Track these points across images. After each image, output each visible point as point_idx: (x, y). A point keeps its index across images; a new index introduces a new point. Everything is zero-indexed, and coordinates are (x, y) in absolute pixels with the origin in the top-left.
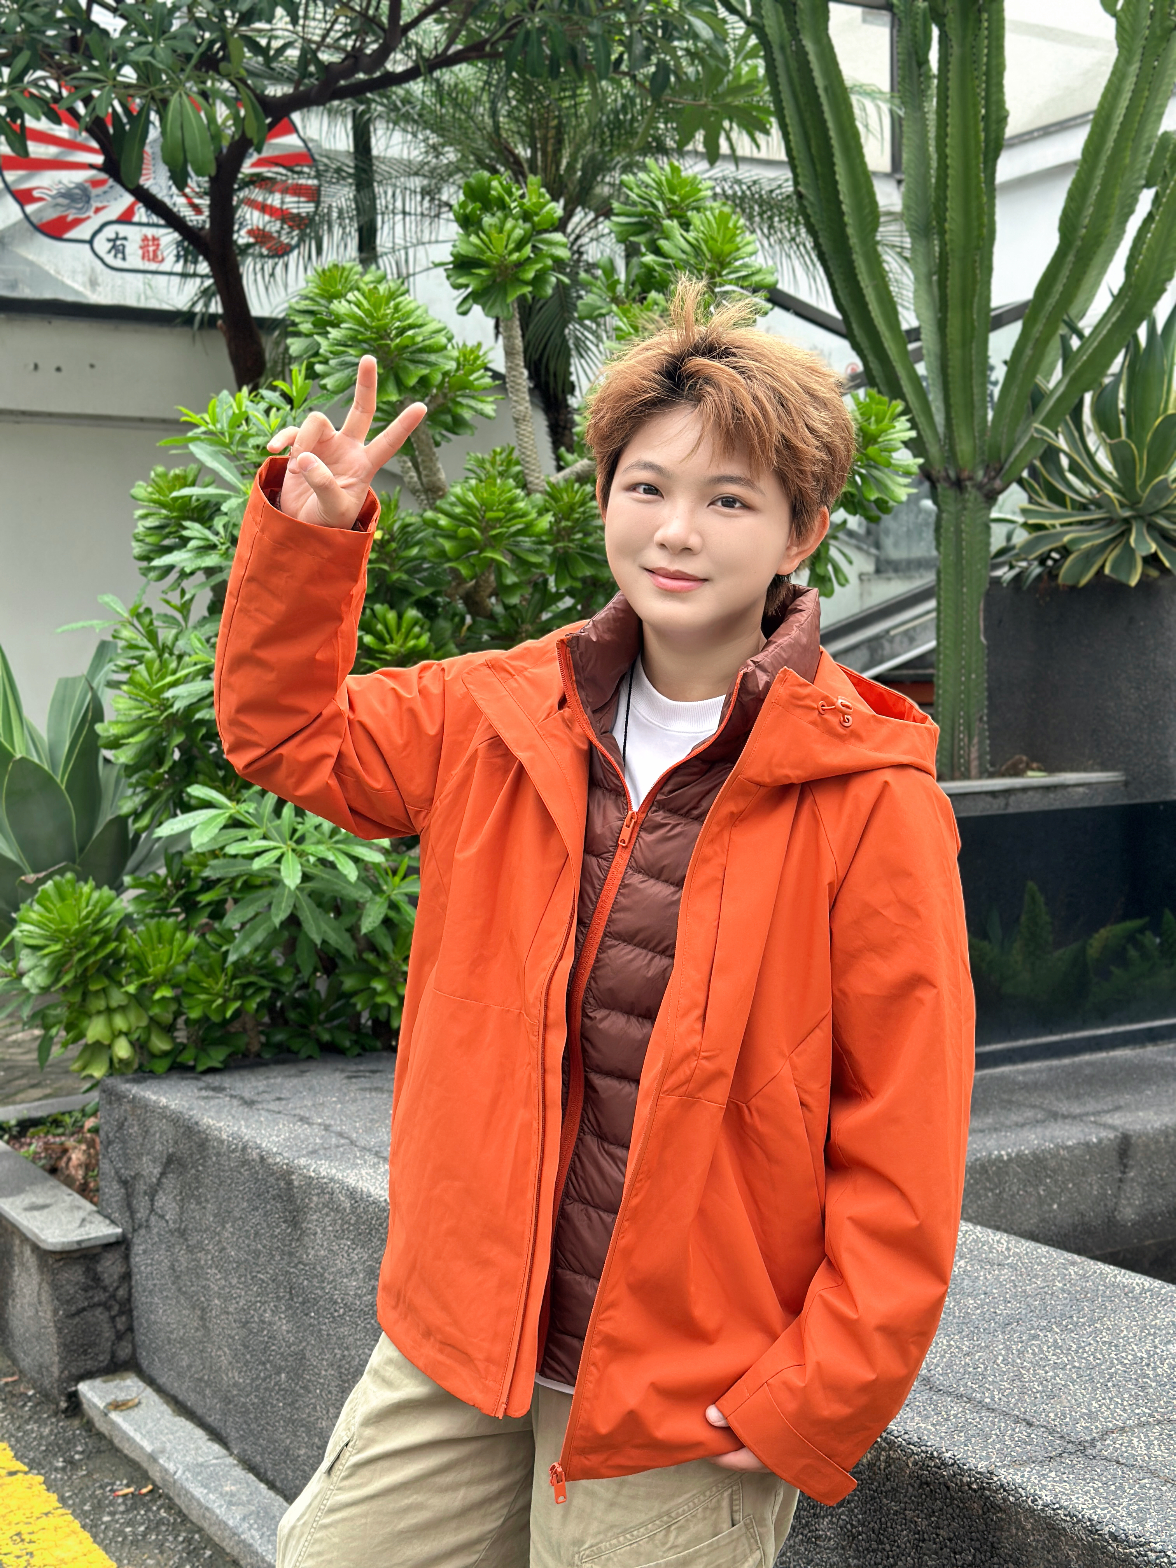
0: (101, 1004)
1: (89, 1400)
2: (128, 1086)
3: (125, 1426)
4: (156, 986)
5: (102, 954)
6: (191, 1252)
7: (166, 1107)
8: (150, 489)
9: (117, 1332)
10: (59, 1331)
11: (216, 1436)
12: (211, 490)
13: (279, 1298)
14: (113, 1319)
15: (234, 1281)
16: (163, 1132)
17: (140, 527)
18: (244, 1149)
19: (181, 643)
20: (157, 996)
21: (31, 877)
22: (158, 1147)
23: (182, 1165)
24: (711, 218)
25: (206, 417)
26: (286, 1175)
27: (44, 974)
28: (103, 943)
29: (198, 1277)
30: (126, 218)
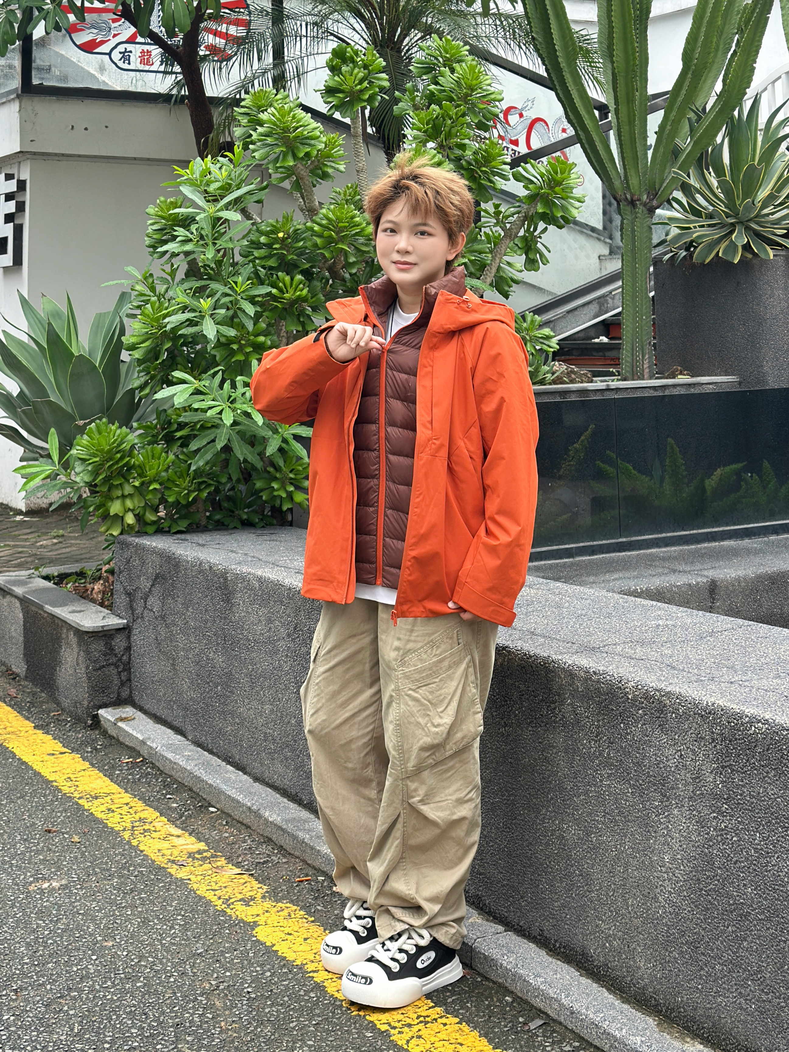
0: (119, 493)
1: (105, 719)
2: (133, 538)
3: (127, 729)
4: (150, 483)
5: (120, 464)
6: (168, 628)
7: (156, 547)
8: (156, 209)
9: (122, 681)
10: (89, 679)
11: (179, 731)
12: (190, 210)
13: (218, 644)
14: (119, 673)
15: (192, 640)
16: (153, 562)
17: (150, 230)
18: (201, 564)
19: (171, 293)
20: (151, 488)
21: (81, 422)
22: (150, 570)
23: (165, 579)
24: (466, 68)
25: (187, 171)
26: (224, 575)
27: (89, 474)
28: (122, 458)
29: (171, 641)
30: (131, 40)
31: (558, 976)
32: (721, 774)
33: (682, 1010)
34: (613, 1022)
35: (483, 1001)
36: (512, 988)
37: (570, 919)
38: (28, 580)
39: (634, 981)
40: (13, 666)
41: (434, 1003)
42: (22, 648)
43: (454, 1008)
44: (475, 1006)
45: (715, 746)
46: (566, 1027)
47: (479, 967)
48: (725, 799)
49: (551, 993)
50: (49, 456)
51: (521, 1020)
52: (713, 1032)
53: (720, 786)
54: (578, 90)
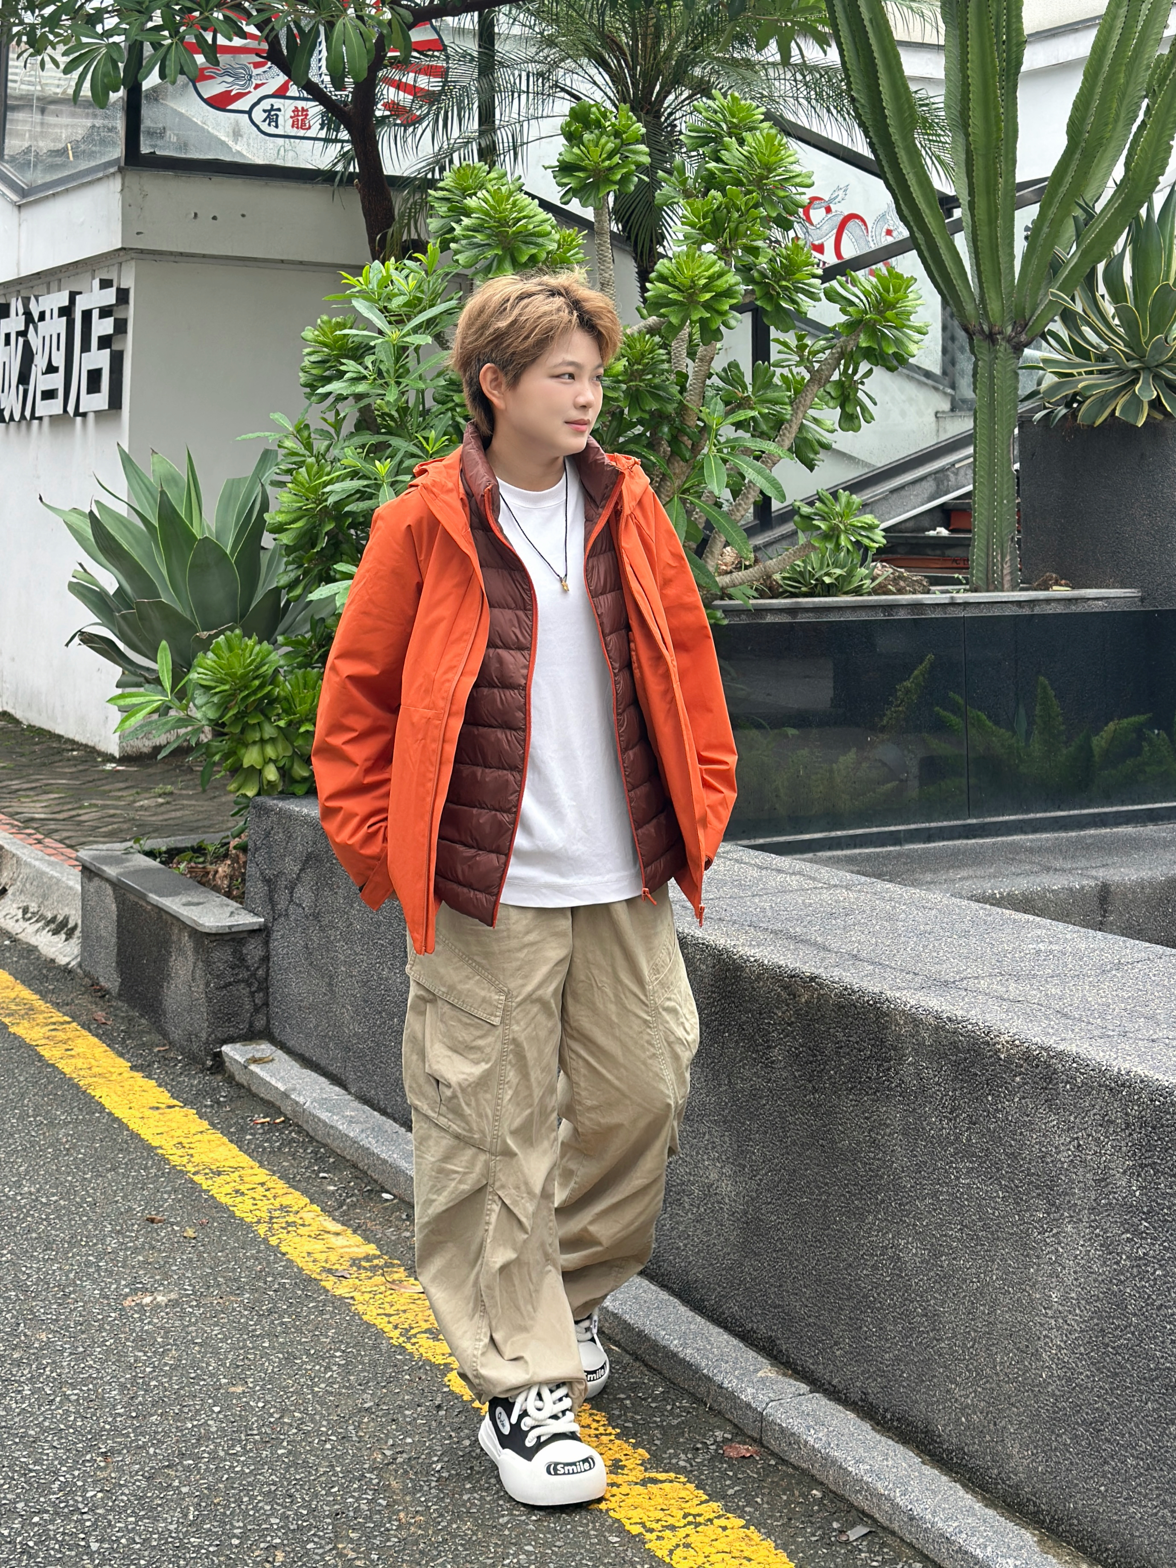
0: (257, 736)
1: (231, 1059)
2: (275, 802)
3: (262, 1074)
4: (301, 723)
5: (259, 695)
6: (323, 931)
7: (308, 815)
8: (316, 333)
9: (255, 1005)
10: (209, 1001)
11: (336, 1080)
12: (364, 333)
13: (395, 957)
14: (252, 994)
15: (358, 950)
16: (304, 836)
17: (306, 363)
19: (335, 452)
20: (302, 730)
21: (205, 634)
22: (299, 848)
23: (320, 861)
24: (761, 138)
25: (360, 279)
27: (214, 708)
28: (261, 686)
29: (328, 951)
30: (280, 93)
31: (890, 1463)
32: (1139, 1175)
33: (1076, 1522)
34: (973, 1535)
35: (779, 1496)
36: (821, 1477)
37: (907, 1379)
38: (124, 856)
39: (1003, 1475)
40: (101, 979)
41: (709, 1495)
42: (114, 953)
43: (738, 1505)
44: (768, 1503)
45: (1131, 1134)
46: (902, 1540)
47: (773, 1445)
48: (1144, 1213)
49: (880, 1487)
50: (157, 681)
51: (835, 1525)
52: (1122, 1556)
53: (1137, 1193)
54: (916, 174)
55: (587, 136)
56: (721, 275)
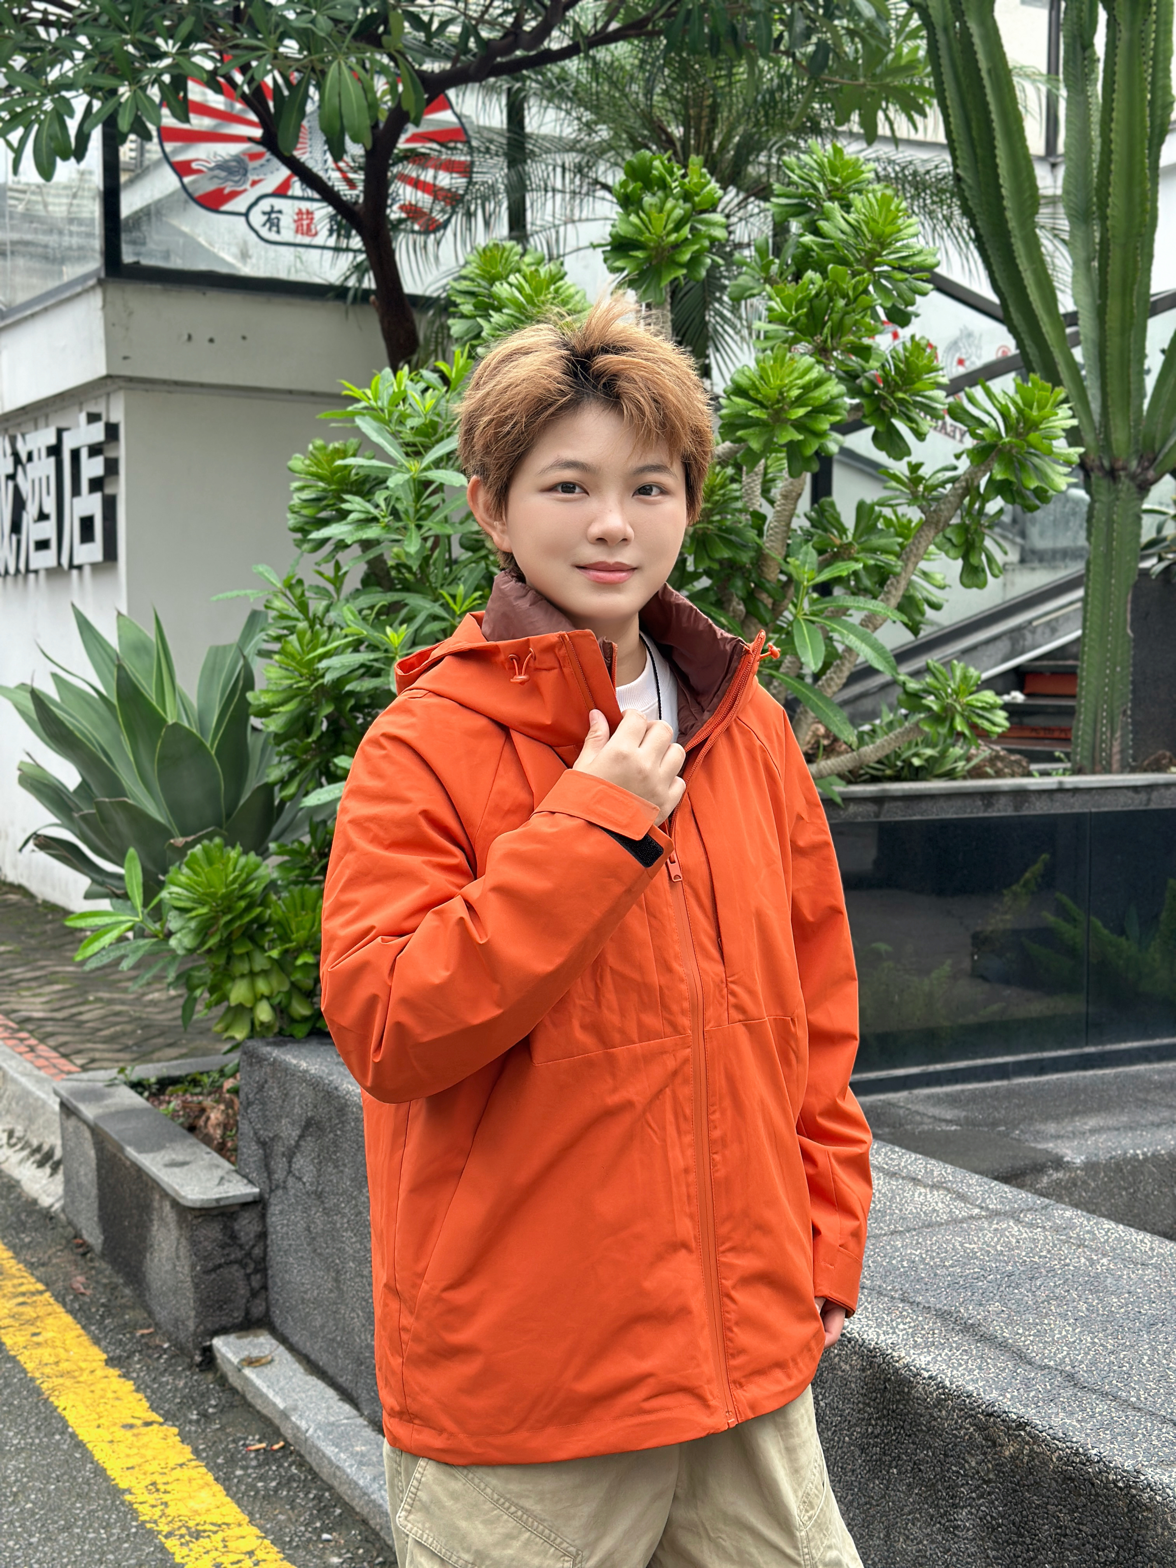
0: (244, 967)
1: (223, 1356)
2: (269, 1049)
3: (258, 1382)
4: (298, 951)
5: (246, 919)
6: (327, 1214)
7: (306, 1071)
8: (307, 462)
9: (252, 1289)
10: (196, 1286)
11: (347, 1396)
12: (372, 463)
14: (248, 1277)
16: (302, 1096)
17: (296, 499)
19: (332, 616)
20: (299, 962)
21: (180, 841)
22: (297, 1110)
23: (321, 1129)
24: (873, 201)
25: (368, 392)
27: (191, 936)
28: (248, 908)
29: (333, 1240)
30: (282, 192)
38: (107, 1090)
40: (84, 1232)
42: (96, 1205)
50: (125, 897)
54: (1035, 272)
55: (648, 199)
56: (819, 383)
